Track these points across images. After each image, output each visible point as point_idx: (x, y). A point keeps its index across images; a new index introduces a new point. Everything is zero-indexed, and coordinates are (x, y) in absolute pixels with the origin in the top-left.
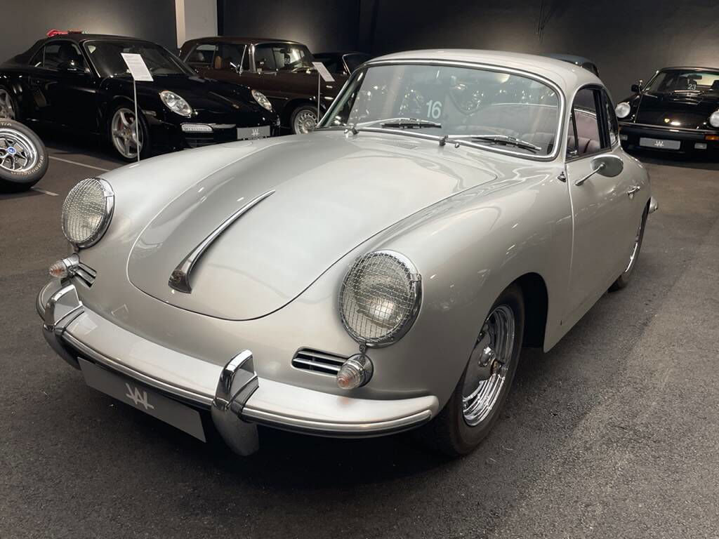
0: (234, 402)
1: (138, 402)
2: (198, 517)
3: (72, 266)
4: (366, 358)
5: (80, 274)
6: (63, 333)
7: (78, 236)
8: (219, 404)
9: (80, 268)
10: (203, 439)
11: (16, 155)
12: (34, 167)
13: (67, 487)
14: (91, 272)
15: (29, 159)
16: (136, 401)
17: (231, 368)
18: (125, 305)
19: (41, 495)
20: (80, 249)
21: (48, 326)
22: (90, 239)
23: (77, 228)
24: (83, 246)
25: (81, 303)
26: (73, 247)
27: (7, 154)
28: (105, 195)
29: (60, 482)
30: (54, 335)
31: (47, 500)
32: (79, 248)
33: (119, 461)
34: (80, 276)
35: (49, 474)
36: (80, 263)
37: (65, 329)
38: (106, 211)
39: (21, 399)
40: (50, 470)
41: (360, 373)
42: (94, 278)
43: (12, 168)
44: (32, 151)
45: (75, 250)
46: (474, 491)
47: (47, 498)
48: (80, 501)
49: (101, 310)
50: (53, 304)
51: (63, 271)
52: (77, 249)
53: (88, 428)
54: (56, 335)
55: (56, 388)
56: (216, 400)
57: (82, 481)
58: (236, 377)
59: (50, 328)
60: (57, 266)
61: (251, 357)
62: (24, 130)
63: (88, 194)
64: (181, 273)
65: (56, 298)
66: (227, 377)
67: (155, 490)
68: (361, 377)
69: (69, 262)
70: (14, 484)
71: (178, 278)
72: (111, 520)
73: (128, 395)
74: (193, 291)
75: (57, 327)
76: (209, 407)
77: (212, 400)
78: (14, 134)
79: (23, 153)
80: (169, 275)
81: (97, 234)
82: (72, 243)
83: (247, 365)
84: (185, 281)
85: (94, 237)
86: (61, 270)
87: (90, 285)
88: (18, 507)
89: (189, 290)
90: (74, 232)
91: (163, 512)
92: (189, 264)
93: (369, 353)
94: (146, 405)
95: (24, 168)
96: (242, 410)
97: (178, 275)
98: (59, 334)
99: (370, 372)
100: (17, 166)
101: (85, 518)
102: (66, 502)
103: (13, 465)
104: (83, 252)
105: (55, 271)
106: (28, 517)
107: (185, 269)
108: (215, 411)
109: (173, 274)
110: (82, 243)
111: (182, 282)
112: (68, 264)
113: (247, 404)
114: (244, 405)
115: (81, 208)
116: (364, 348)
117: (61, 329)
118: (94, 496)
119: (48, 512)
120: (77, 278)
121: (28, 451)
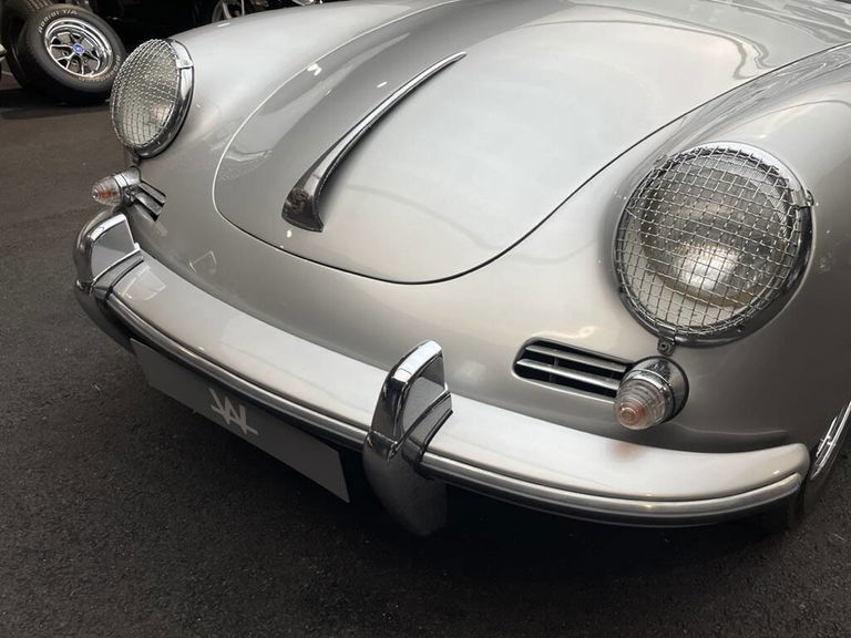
0: (408, 441)
1: (231, 421)
2: (335, 629)
3: (128, 186)
4: (670, 365)
5: (142, 200)
6: (107, 296)
7: (136, 137)
8: (378, 445)
9: (143, 191)
10: (345, 497)
11: (84, 55)
12: (108, 72)
13: (116, 555)
14: (157, 196)
15: (102, 59)
16: (228, 419)
17: (402, 375)
18: (212, 253)
19: (71, 569)
20: (142, 159)
21: (82, 283)
22: (156, 142)
23: (135, 123)
24: (146, 154)
25: (137, 247)
26: (131, 156)
27: (73, 54)
28: (179, 65)
29: (105, 545)
30: (93, 299)
31: (81, 580)
32: (140, 158)
33: (204, 512)
34: (141, 203)
35: (89, 531)
36: (142, 182)
37: (110, 290)
38: (179, 93)
39: (59, 395)
40: (91, 523)
41: (666, 395)
42: (162, 205)
43: (80, 71)
44: (105, 49)
45: (134, 161)
46: (822, 600)
47: (81, 576)
48: (135, 585)
49: (171, 259)
50: (88, 244)
51: (115, 193)
52: (137, 159)
53: (157, 449)
54: (97, 299)
55: (113, 381)
56: (372, 435)
57: (141, 545)
58: (411, 392)
59: (87, 286)
60: (105, 185)
61: (440, 355)
62: (95, 21)
63: (151, 64)
64: (304, 195)
65: (94, 236)
66: (393, 394)
67: (261, 568)
68: (667, 404)
69: (124, 180)
70: (31, 547)
71: (298, 203)
72: (184, 627)
73: (213, 407)
74: (325, 229)
75: (99, 284)
76: (360, 447)
77: (366, 433)
78: (82, 27)
79: (94, 52)
80: (281, 200)
81: (166, 132)
82: (128, 148)
83: (432, 370)
84: (311, 207)
85: (162, 138)
86: (111, 193)
87: (155, 217)
88: (32, 592)
89: (317, 226)
90: (129, 128)
91: (274, 615)
92: (317, 181)
93: (679, 356)
94: (245, 428)
95: (96, 72)
96: (421, 457)
97: (300, 198)
98: (103, 298)
99: (683, 393)
100: (87, 70)
101: (140, 619)
102: (112, 586)
103: (34, 509)
104: (146, 166)
105: (102, 194)
106: (46, 612)
107: (311, 188)
108: (369, 454)
109: (291, 196)
110: (144, 149)
111: (306, 212)
112: (122, 183)
113: (431, 444)
114: (425, 448)
115: (139, 88)
116: (668, 343)
117: (104, 289)
118: (160, 575)
119: (81, 605)
120: (138, 207)
121: (59, 487)
